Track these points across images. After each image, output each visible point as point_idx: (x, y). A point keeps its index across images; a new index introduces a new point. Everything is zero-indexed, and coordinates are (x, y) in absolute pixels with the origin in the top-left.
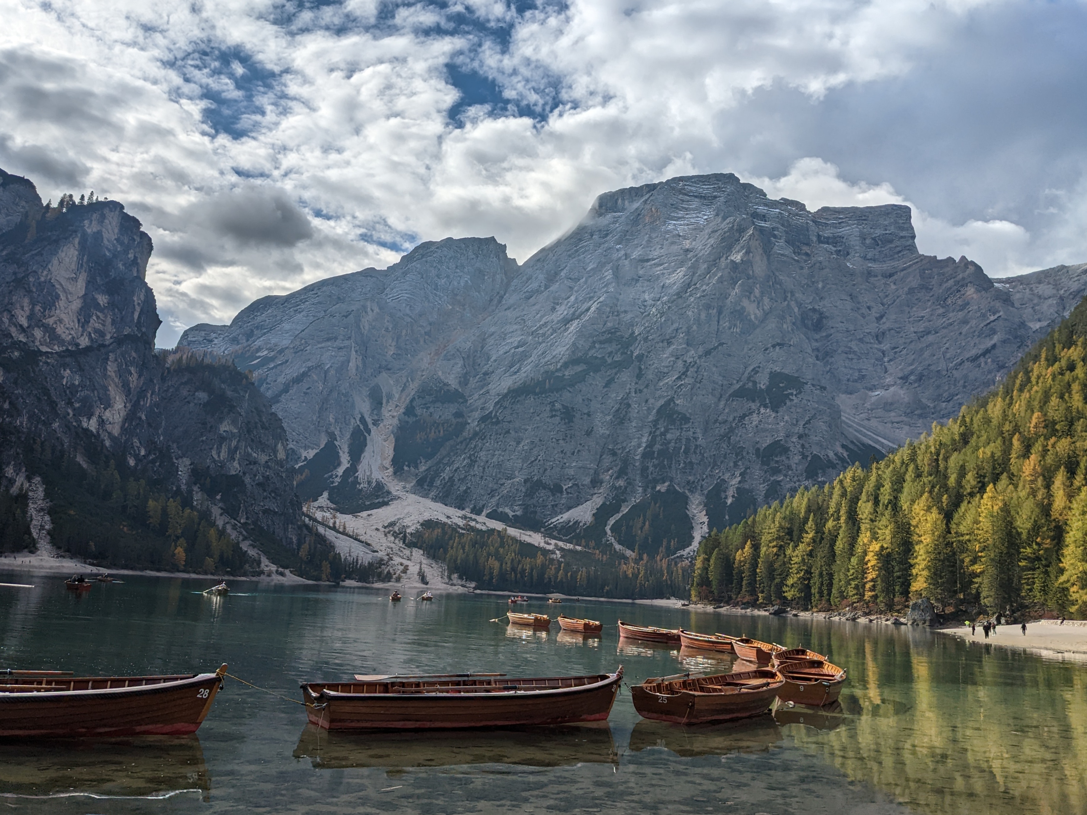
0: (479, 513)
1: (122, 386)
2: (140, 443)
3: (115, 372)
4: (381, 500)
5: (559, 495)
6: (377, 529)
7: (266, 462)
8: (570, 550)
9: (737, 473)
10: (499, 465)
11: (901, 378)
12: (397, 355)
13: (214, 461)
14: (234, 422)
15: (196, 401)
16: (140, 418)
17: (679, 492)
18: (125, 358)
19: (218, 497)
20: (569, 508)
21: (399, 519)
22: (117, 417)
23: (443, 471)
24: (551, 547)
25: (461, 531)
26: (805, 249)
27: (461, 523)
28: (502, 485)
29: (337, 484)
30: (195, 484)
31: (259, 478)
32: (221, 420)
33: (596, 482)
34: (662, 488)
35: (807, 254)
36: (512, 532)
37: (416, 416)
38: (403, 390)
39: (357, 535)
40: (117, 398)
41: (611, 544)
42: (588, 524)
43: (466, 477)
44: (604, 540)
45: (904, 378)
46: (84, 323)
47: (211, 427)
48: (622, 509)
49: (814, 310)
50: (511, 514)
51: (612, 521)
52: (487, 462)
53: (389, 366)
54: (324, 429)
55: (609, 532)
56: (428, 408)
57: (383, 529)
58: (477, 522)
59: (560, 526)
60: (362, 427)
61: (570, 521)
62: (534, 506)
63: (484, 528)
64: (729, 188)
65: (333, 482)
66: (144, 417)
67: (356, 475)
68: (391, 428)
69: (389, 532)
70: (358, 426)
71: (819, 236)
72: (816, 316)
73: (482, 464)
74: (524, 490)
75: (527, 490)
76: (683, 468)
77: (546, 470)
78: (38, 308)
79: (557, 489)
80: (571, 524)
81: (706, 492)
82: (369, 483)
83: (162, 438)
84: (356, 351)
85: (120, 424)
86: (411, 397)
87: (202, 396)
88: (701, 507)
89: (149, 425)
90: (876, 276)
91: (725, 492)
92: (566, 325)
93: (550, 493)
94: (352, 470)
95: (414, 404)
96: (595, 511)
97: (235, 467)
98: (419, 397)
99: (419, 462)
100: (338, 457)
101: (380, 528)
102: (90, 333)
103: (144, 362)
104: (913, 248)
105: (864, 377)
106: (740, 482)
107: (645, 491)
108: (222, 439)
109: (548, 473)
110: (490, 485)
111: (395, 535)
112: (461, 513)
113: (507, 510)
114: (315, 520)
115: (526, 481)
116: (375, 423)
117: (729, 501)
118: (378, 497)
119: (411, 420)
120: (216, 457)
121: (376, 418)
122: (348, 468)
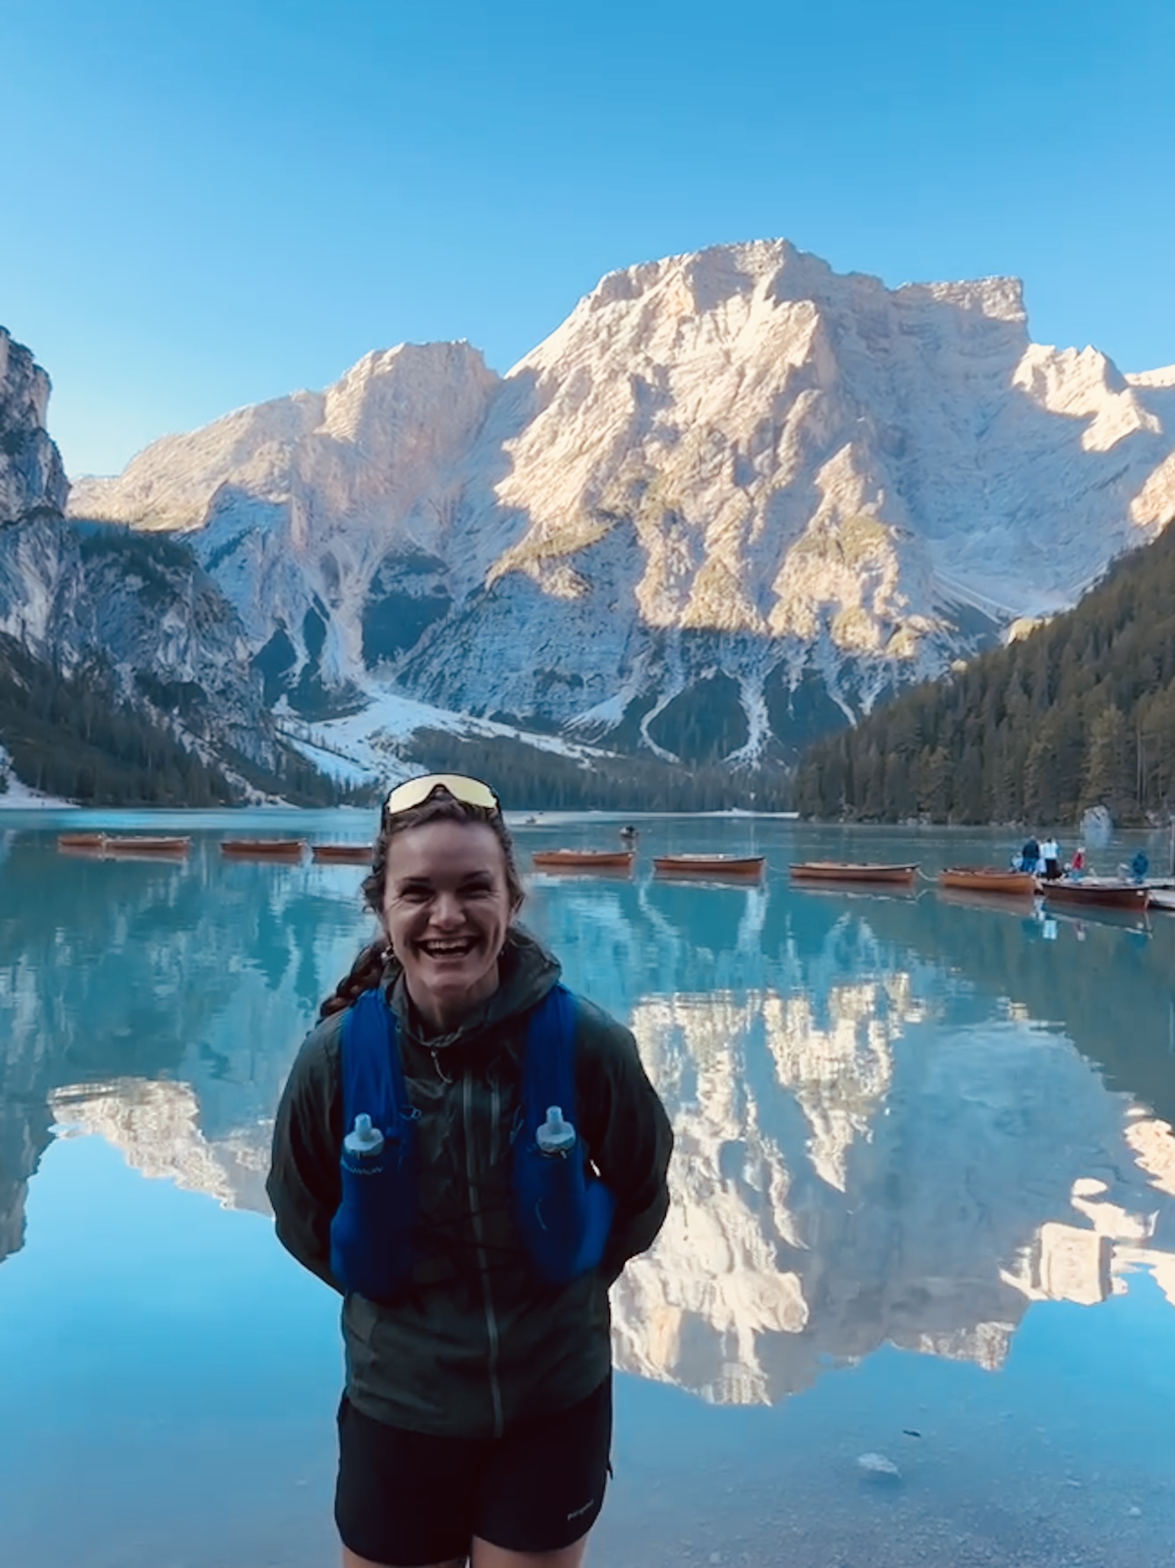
0: (480, 715)
1: (42, 574)
2: (72, 647)
3: (29, 556)
4: (354, 704)
5: (578, 689)
6: (360, 742)
7: (226, 664)
8: (601, 758)
9: (803, 651)
10: (501, 653)
11: (1007, 515)
12: (352, 510)
13: (162, 666)
14: (181, 614)
15: (128, 589)
16: (67, 615)
17: (727, 678)
18: (38, 537)
19: (176, 711)
20: (593, 705)
21: (384, 728)
22: (38, 615)
23: (429, 663)
24: (577, 755)
25: (464, 740)
26: (884, 343)
27: (462, 729)
28: (506, 679)
29: (295, 685)
30: (143, 694)
31: (219, 685)
32: (163, 612)
33: (623, 671)
34: (708, 674)
35: (886, 351)
36: (527, 738)
37: (384, 592)
38: (364, 559)
39: (340, 749)
40: (37, 591)
41: (649, 748)
42: (617, 724)
43: (459, 671)
44: (639, 744)
45: (1011, 515)
47: (152, 622)
48: (659, 703)
50: (520, 716)
51: (647, 719)
52: (484, 650)
53: (343, 527)
54: (269, 614)
55: (645, 733)
56: (399, 582)
57: (367, 742)
58: (481, 728)
59: (582, 728)
60: (317, 610)
61: (594, 721)
62: (550, 704)
63: (490, 735)
65: (290, 683)
66: (71, 614)
67: (319, 672)
68: (354, 610)
69: (376, 744)
70: (312, 609)
71: (901, 325)
72: (898, 435)
73: (479, 653)
74: (534, 684)
75: (538, 684)
76: (734, 648)
77: (559, 658)
79: (575, 682)
80: (596, 724)
81: (763, 677)
82: (337, 682)
83: (95, 639)
84: (299, 508)
85: (44, 625)
86: (375, 568)
87: (135, 582)
88: (758, 695)
89: (79, 623)
90: (975, 377)
91: (787, 674)
92: (571, 462)
93: (567, 688)
94: (312, 667)
95: (381, 576)
96: (624, 708)
97: (188, 673)
98: (386, 567)
99: (396, 653)
100: (293, 651)
101: (362, 738)
103: (62, 543)
105: (958, 515)
106: (805, 663)
107: (686, 679)
108: (169, 637)
109: (562, 662)
110: (492, 680)
111: (383, 746)
112: (457, 716)
113: (515, 711)
114: (287, 734)
115: (535, 673)
116: (334, 604)
117: (793, 687)
118: (350, 700)
119: (381, 597)
120: (163, 660)
121: (333, 597)
122: (306, 666)
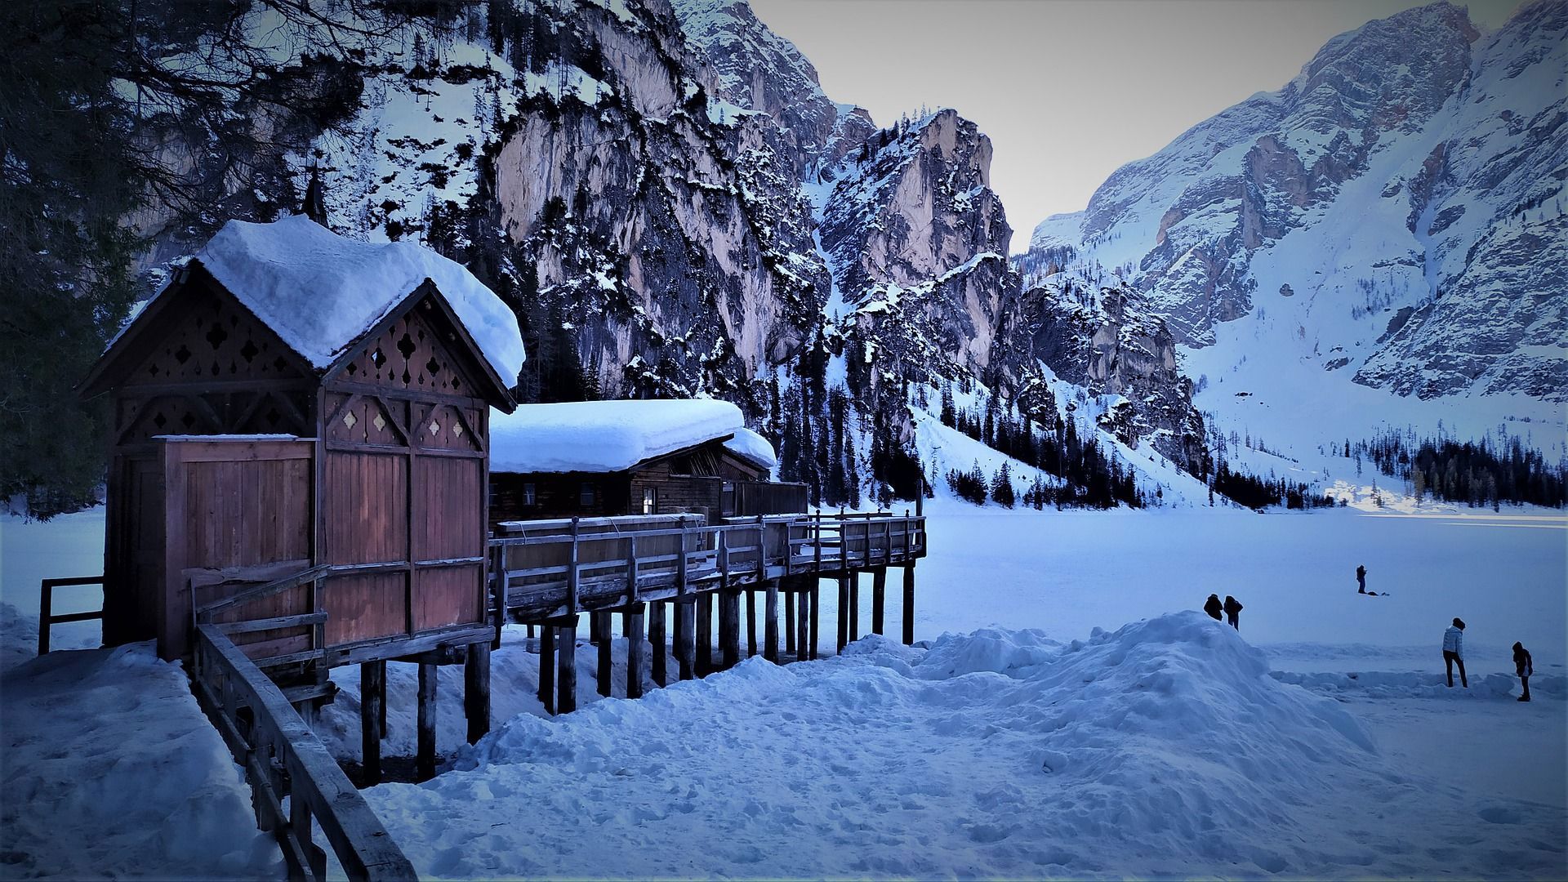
1: (986, 311)
2: (1011, 371)
3: (974, 297)
7: (1152, 374)
13: (1092, 382)
14: (1108, 333)
15: (1063, 315)
16: (1007, 344)
18: (981, 280)
22: (983, 346)
28: (1493, 362)
31: (1147, 395)
32: (1093, 332)
40: (981, 325)
46: (937, 252)
47: (1083, 343)
66: (1010, 342)
78: (892, 244)
83: (1032, 363)
84: (1251, 211)
85: (988, 354)
89: (1017, 350)
97: (1116, 386)
102: (944, 261)
103: (1002, 283)
108: (1098, 355)
120: (1093, 376)
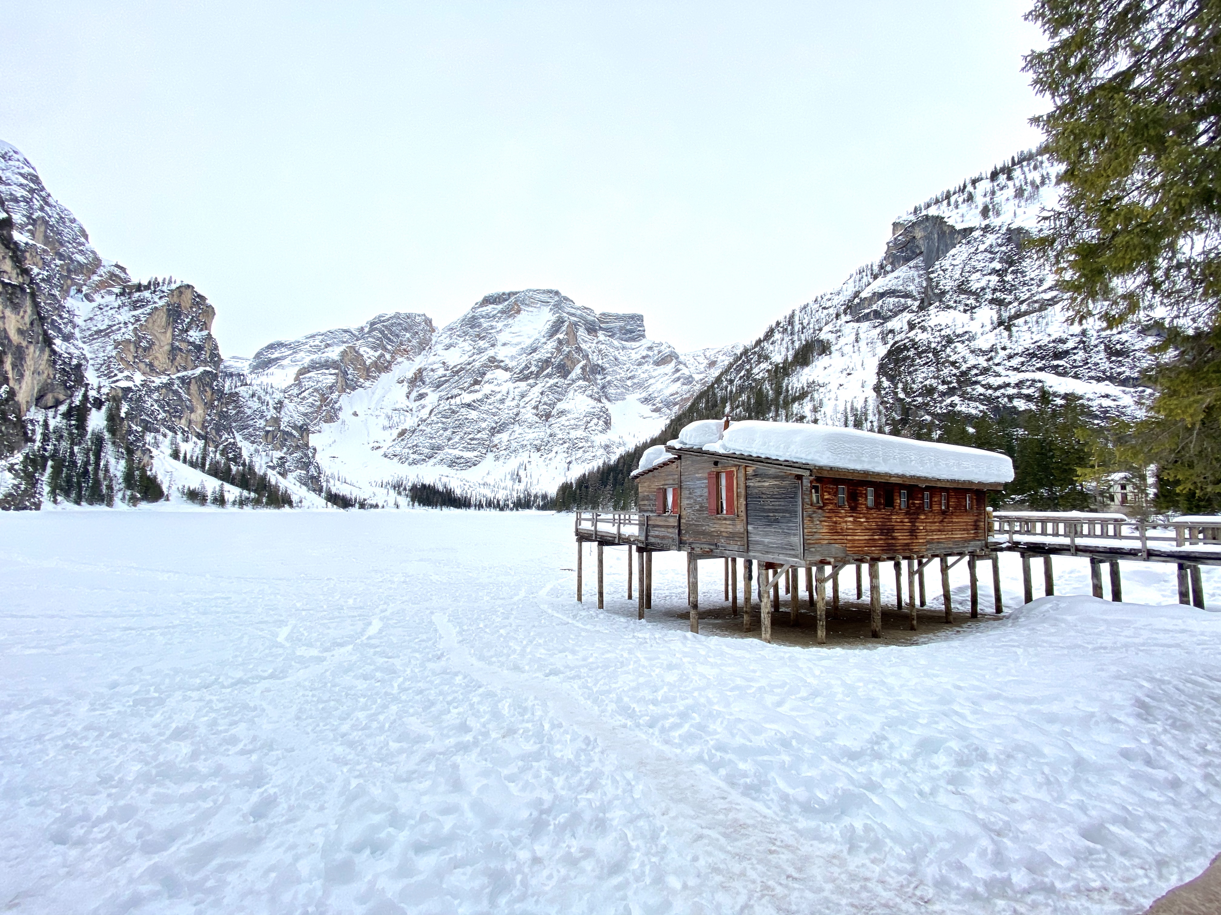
3: (196, 391)
7: (297, 445)
10: (434, 443)
18: (202, 382)
20: (473, 466)
22: (199, 418)
26: (594, 333)
28: (437, 454)
31: (294, 453)
35: (595, 336)
40: (198, 406)
43: (415, 450)
46: (172, 361)
49: (598, 365)
52: (427, 441)
64: (556, 298)
66: (217, 419)
71: (600, 327)
73: (424, 443)
74: (450, 456)
77: (459, 446)
85: (201, 422)
104: (644, 336)
108: (268, 431)
110: (430, 454)
